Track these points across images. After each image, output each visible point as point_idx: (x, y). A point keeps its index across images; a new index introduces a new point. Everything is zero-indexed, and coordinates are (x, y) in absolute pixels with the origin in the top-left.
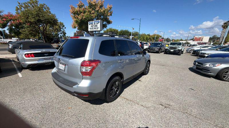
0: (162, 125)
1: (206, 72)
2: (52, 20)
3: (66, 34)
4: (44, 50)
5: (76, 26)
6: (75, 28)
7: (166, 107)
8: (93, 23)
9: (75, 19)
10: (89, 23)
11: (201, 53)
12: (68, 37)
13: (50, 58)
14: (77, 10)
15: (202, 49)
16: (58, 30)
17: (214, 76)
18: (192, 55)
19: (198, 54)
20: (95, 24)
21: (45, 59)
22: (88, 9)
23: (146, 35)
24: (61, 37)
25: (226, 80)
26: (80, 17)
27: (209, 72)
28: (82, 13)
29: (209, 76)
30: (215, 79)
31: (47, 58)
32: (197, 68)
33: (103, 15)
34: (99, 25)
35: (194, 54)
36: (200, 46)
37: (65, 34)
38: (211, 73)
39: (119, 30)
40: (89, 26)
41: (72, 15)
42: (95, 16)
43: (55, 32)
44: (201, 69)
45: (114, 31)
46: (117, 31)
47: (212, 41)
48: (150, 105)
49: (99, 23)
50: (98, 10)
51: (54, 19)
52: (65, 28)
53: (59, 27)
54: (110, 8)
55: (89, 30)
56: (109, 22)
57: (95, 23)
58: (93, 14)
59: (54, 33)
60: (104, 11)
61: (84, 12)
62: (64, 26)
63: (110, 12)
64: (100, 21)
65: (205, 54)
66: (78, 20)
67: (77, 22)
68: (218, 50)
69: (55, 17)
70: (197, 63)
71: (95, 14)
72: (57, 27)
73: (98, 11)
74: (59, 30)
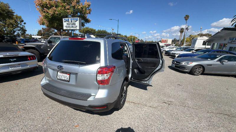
0: (175, 121)
1: (182, 69)
2: (4, 11)
3: (26, 31)
4: (8, 54)
5: (45, 22)
6: (43, 24)
7: (169, 104)
8: (70, 21)
9: (44, 14)
10: (63, 19)
11: (172, 53)
12: (29, 35)
13: (19, 64)
14: (46, 2)
15: (171, 49)
16: (13, 26)
17: (189, 72)
18: (166, 55)
19: (169, 54)
20: (73, 22)
21: (11, 66)
22: (61, 3)
23: (123, 36)
24: (18, 35)
25: (196, 74)
26: (51, 12)
27: (185, 70)
28: (54, 7)
29: (185, 73)
30: (189, 75)
31: (13, 65)
32: (176, 66)
33: (81, 12)
34: (77, 23)
35: (167, 54)
36: (169, 48)
37: (24, 31)
38: (186, 70)
39: (97, 30)
40: (65, 24)
41: (38, 7)
42: (71, 12)
43: (8, 27)
44: (179, 67)
45: (92, 31)
46: (94, 31)
47: (174, 43)
48: (156, 105)
49: (78, 21)
50: (75, 5)
51: (7, 10)
52: (25, 23)
53: (16, 22)
54: (89, 5)
55: (65, 28)
56: (87, 21)
57: (72, 20)
58: (68, 9)
59: (6, 30)
60: (82, 8)
61: (57, 6)
62: (23, 21)
63: (89, 10)
64: (78, 19)
65: (175, 54)
66: (48, 15)
67: (46, 17)
68: (182, 51)
69: (9, 7)
70: (175, 62)
71: (71, 10)
72: (11, 21)
73: (74, 7)
74: (15, 25)
